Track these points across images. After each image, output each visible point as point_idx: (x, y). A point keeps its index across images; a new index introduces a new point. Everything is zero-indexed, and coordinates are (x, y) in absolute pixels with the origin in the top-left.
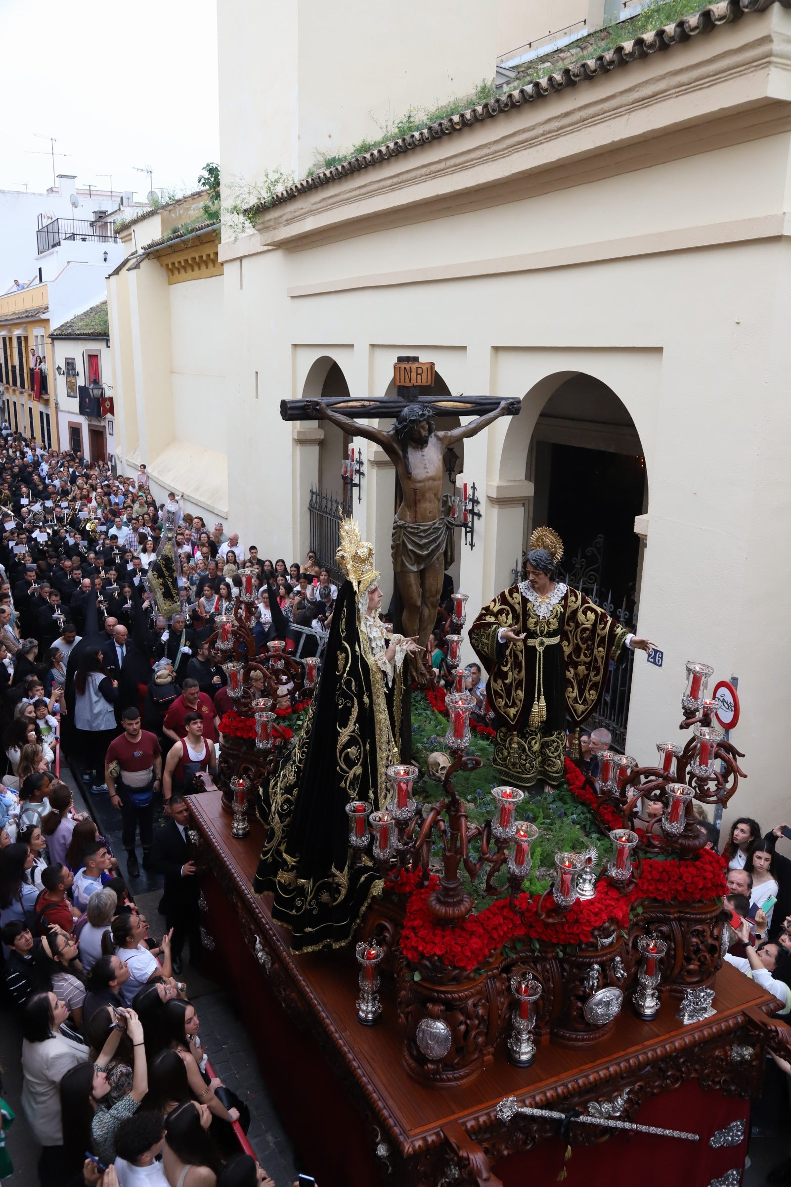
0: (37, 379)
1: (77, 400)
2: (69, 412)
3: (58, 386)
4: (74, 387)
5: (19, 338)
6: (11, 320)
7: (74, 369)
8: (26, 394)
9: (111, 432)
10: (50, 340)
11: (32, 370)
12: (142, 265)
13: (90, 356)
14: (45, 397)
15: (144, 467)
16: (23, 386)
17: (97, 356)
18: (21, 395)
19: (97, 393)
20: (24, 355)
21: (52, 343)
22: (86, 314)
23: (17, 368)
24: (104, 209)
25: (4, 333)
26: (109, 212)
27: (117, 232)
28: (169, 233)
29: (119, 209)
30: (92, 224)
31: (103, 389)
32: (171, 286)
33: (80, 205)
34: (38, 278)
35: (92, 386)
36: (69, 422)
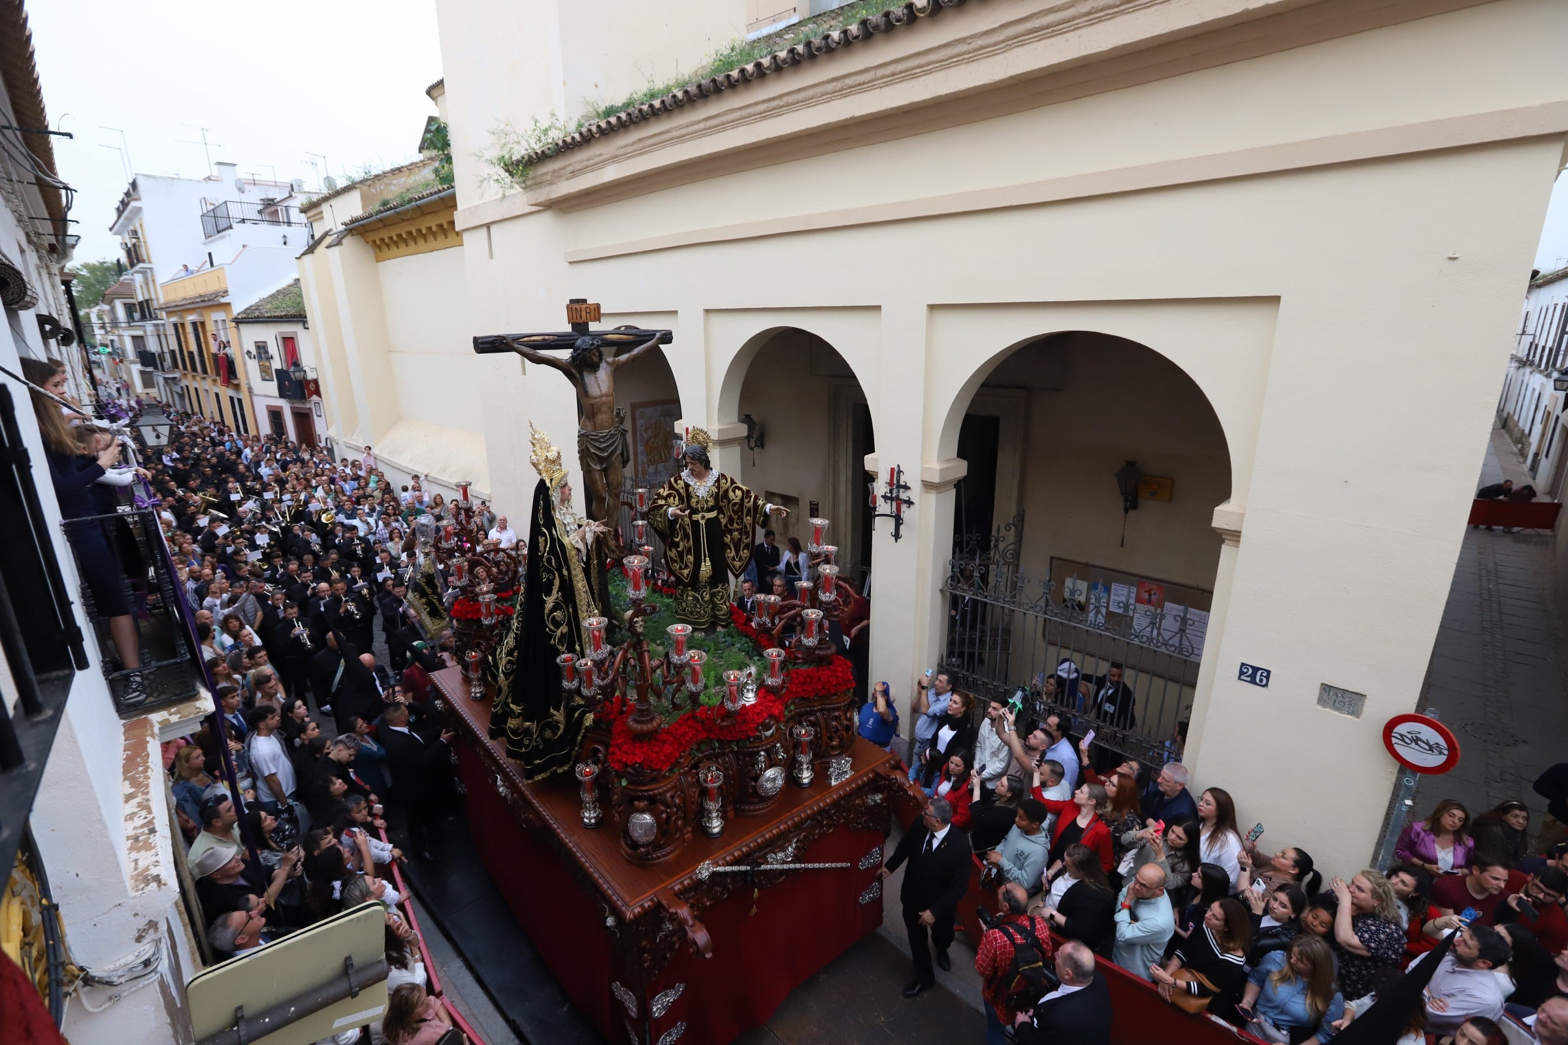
0: (223, 364)
1: (275, 384)
2: (265, 396)
3: (250, 370)
4: (269, 371)
5: (194, 324)
6: (182, 305)
7: (267, 352)
8: (209, 380)
9: (318, 414)
10: (234, 324)
11: (215, 355)
12: (345, 241)
13: (284, 339)
14: (235, 382)
15: (369, 448)
16: (205, 371)
17: (293, 338)
18: (203, 381)
19: (299, 375)
20: (202, 340)
21: (237, 328)
22: (273, 296)
23: (196, 354)
24: (271, 196)
25: (174, 319)
26: (278, 199)
27: (303, 211)
28: (377, 207)
29: (291, 196)
30: (260, 212)
31: (305, 371)
32: (381, 264)
33: (247, 191)
34: (209, 263)
35: (292, 369)
36: (268, 406)
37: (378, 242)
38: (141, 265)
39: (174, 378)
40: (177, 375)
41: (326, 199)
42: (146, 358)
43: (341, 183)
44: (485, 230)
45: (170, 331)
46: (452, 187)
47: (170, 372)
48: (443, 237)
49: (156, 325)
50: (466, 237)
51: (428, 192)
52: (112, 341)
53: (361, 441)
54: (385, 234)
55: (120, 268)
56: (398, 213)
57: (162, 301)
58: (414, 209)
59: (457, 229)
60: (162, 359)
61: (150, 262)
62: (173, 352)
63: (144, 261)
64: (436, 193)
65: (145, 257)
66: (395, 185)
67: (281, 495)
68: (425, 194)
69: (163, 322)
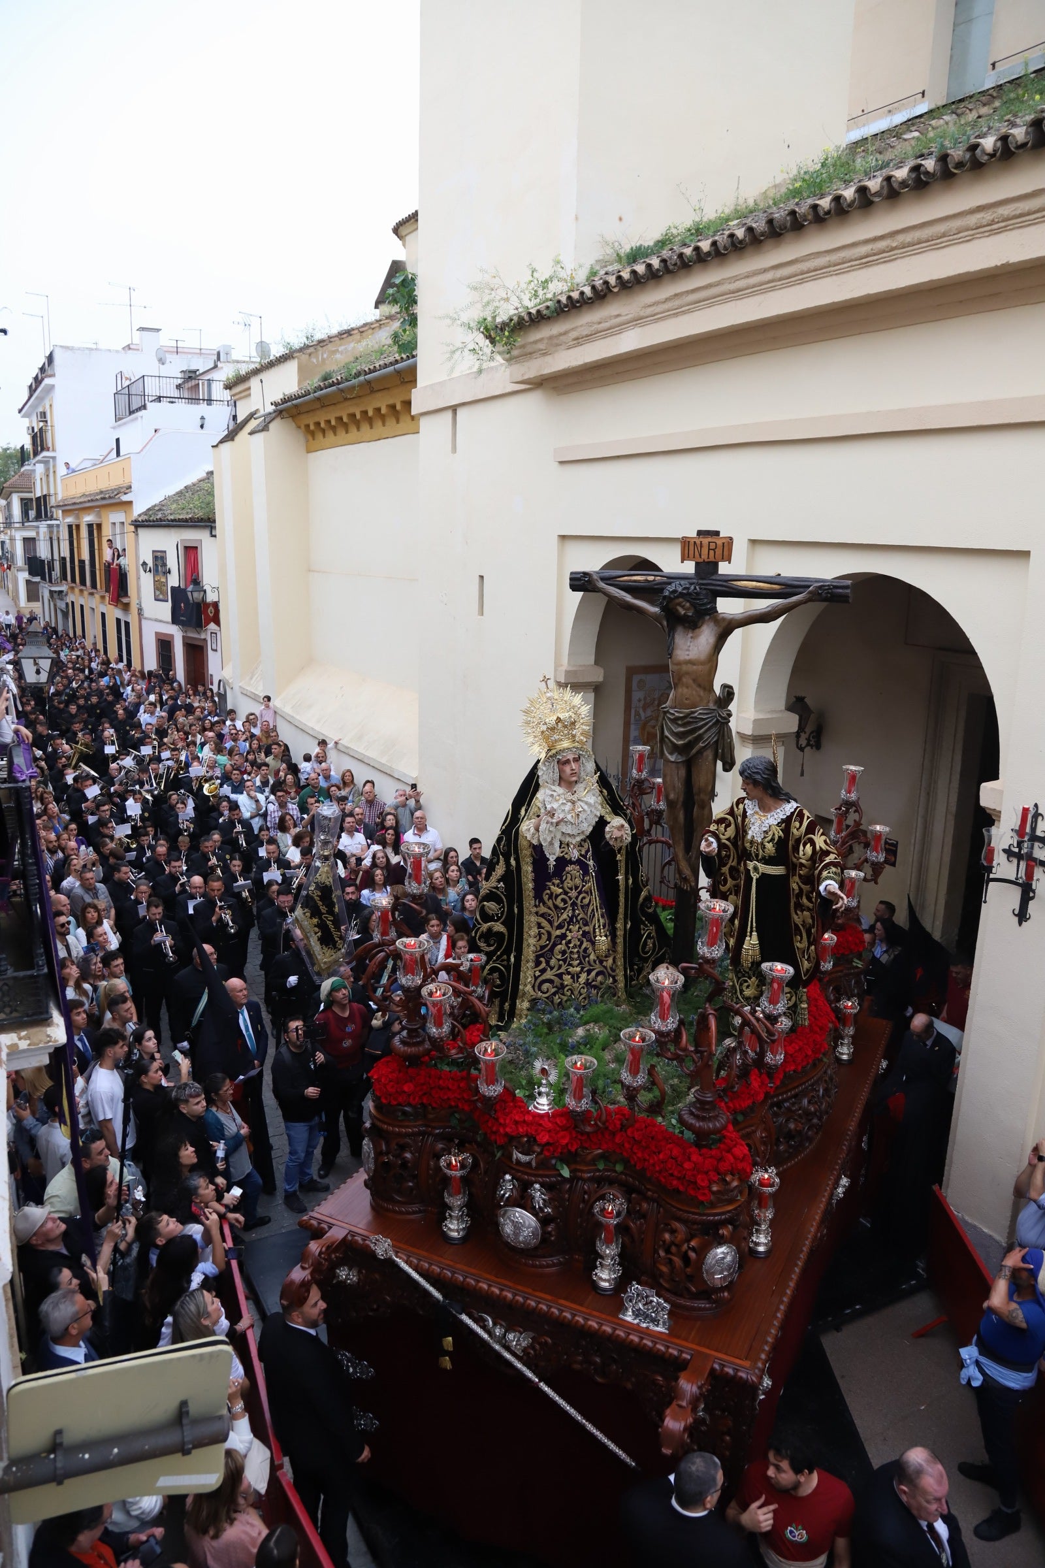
0: (114, 578)
1: (169, 605)
2: (156, 620)
3: (142, 586)
4: (165, 588)
5: (90, 526)
6: (81, 503)
7: (164, 565)
8: (97, 596)
9: (214, 647)
10: (132, 528)
11: (107, 566)
12: (271, 426)
13: (187, 548)
14: (125, 600)
15: (269, 698)
16: (94, 586)
17: (196, 548)
18: (90, 597)
19: (197, 596)
20: (96, 545)
21: (136, 533)
22: (180, 494)
23: (87, 563)
24: (193, 368)
25: (70, 520)
26: (201, 371)
27: (228, 387)
28: (316, 381)
29: (216, 367)
30: (179, 387)
31: (205, 591)
32: (310, 454)
33: (168, 361)
34: (115, 451)
35: (190, 588)
36: (157, 633)
37: (312, 427)
38: (45, 454)
39: (61, 592)
40: (64, 588)
41: (256, 372)
42: (36, 566)
43: (277, 351)
44: (448, 415)
45: (64, 534)
46: (413, 357)
47: (57, 584)
48: (394, 421)
49: (50, 526)
50: (424, 423)
51: (381, 363)
53: (261, 688)
54: (322, 417)
55: (23, 457)
56: (342, 391)
57: (60, 497)
58: (361, 385)
59: (415, 411)
60: (51, 569)
61: (54, 450)
62: (64, 559)
63: (48, 450)
64: (391, 364)
65: (50, 445)
66: (342, 353)
67: (159, 752)
68: (377, 365)
69: (58, 522)
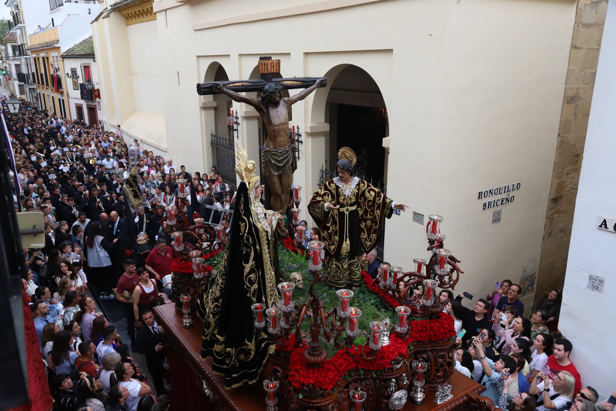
0: (56, 81)
1: (79, 92)
2: (75, 98)
3: (68, 84)
4: (77, 84)
5: (43, 58)
6: (38, 48)
7: (76, 74)
8: (50, 89)
9: (99, 108)
10: (61, 59)
11: (52, 75)
12: (111, 15)
13: (85, 67)
14: (61, 90)
15: (119, 126)
16: (47, 84)
17: (89, 66)
18: (47, 90)
19: (90, 87)
20: (47, 67)
21: (63, 60)
22: (81, 43)
23: (44, 75)
25: (34, 55)
31: (94, 85)
32: (127, 27)
34: (52, 24)
35: (87, 83)
36: (76, 104)
37: (126, 16)
38: (19, 25)
39: (34, 88)
40: (35, 87)
42: (21, 77)
44: (164, 12)
45: (32, 62)
47: (32, 85)
49: (26, 59)
50: (157, 16)
52: (6, 67)
54: (129, 12)
55: (10, 25)
57: (29, 45)
59: (154, 11)
60: (28, 78)
61: (24, 23)
62: (33, 74)
63: (21, 23)
65: (22, 20)
69: (29, 57)
